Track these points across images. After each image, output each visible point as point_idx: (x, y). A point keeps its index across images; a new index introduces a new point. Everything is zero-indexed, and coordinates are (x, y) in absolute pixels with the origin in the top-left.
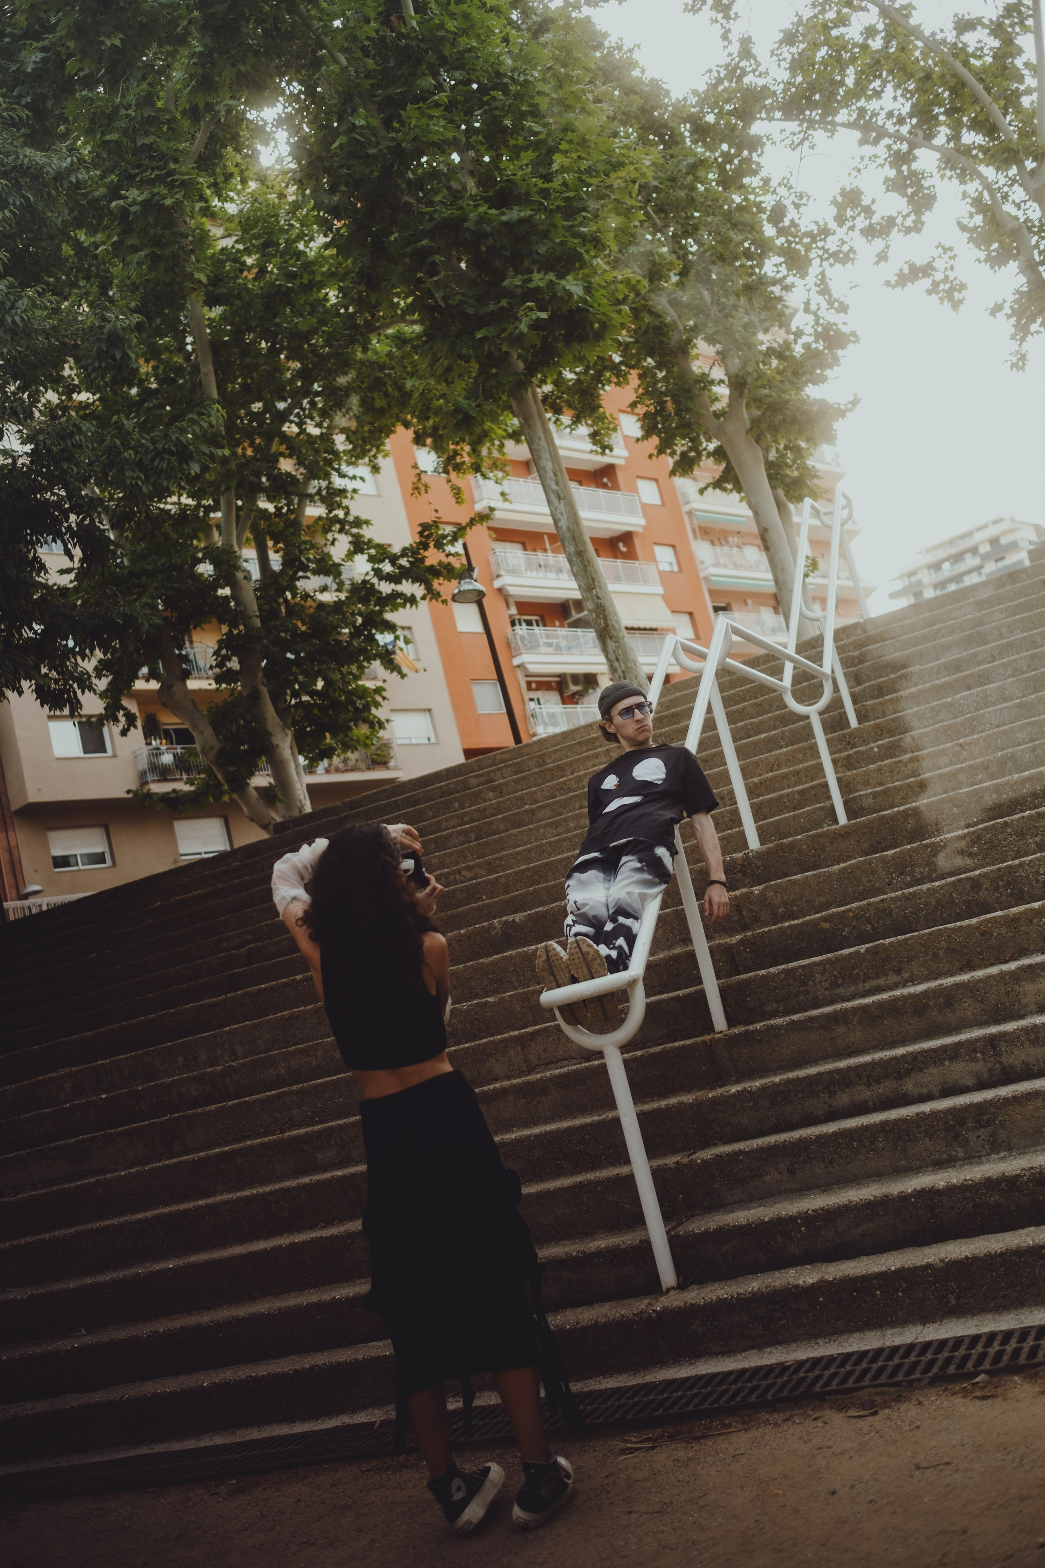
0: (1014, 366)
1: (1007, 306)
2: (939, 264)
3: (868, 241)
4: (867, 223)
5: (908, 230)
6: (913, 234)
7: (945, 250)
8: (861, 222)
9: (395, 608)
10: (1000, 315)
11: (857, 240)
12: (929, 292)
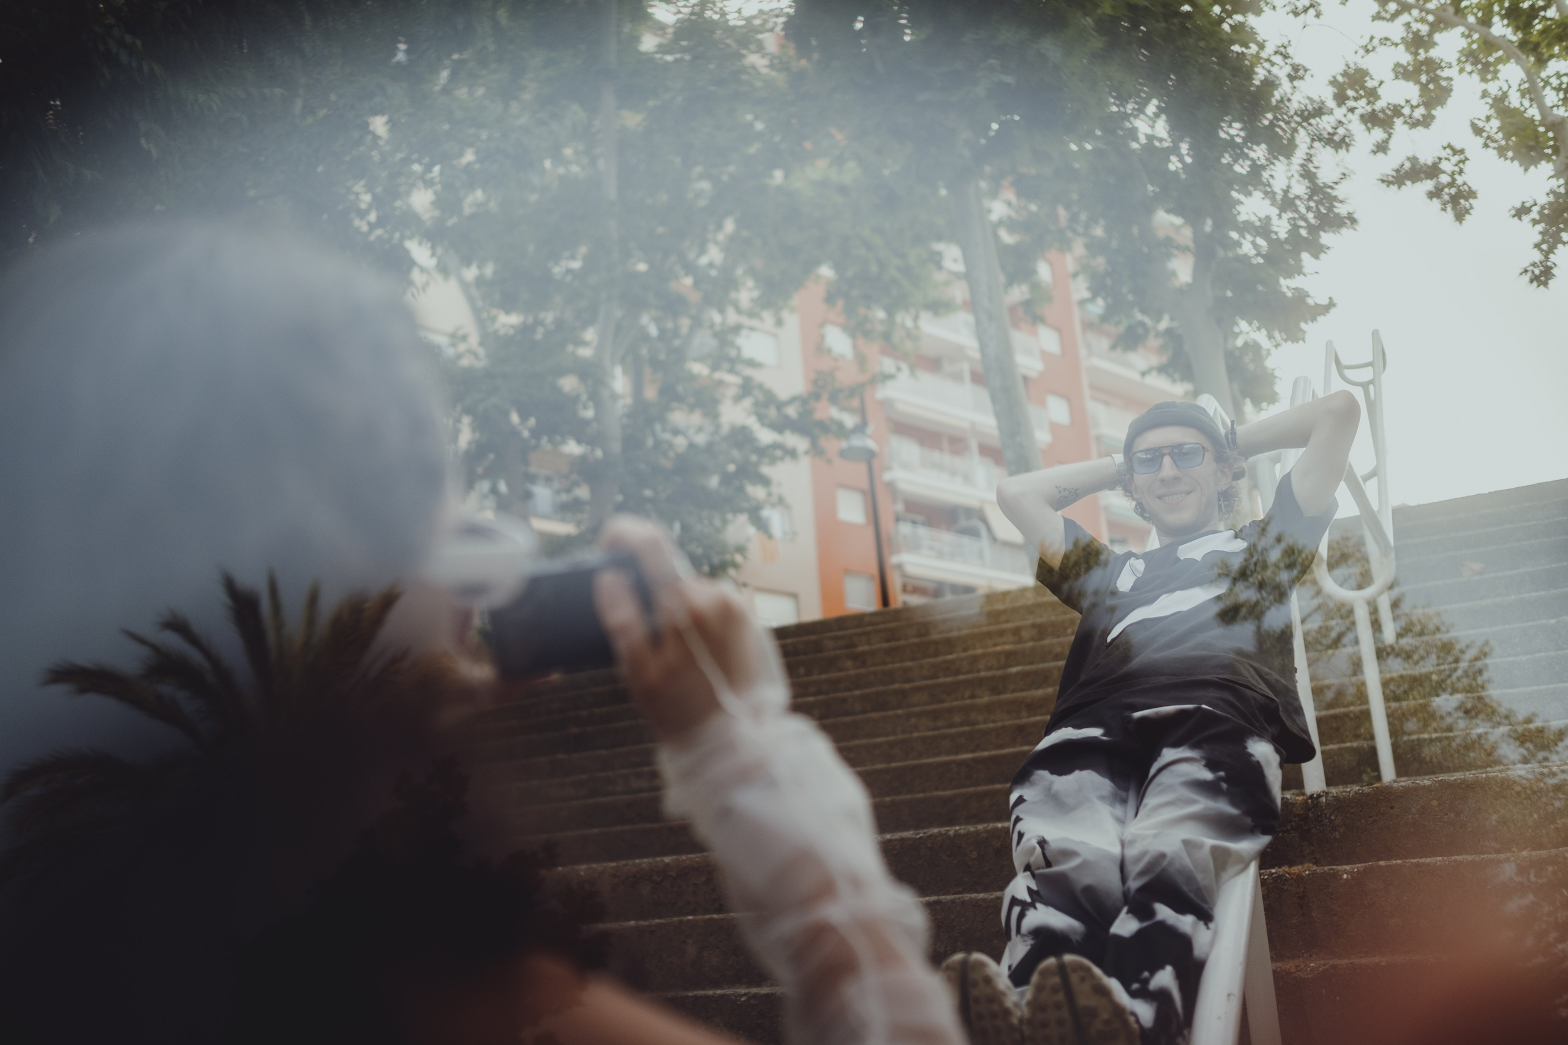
0: (1535, 279)
1: (1536, 209)
2: (1445, 166)
3: (1369, 129)
4: (1369, 109)
5: (1414, 124)
6: (1420, 128)
7: (1455, 152)
8: (1362, 106)
9: (773, 461)
10: (1526, 218)
11: (1356, 126)
12: (1431, 195)
